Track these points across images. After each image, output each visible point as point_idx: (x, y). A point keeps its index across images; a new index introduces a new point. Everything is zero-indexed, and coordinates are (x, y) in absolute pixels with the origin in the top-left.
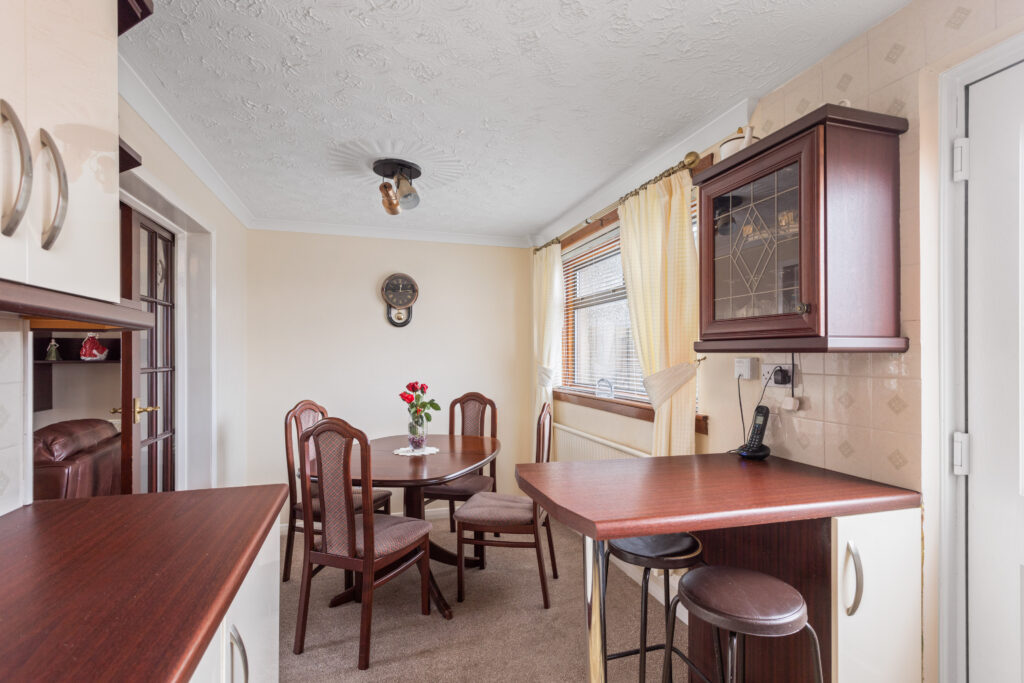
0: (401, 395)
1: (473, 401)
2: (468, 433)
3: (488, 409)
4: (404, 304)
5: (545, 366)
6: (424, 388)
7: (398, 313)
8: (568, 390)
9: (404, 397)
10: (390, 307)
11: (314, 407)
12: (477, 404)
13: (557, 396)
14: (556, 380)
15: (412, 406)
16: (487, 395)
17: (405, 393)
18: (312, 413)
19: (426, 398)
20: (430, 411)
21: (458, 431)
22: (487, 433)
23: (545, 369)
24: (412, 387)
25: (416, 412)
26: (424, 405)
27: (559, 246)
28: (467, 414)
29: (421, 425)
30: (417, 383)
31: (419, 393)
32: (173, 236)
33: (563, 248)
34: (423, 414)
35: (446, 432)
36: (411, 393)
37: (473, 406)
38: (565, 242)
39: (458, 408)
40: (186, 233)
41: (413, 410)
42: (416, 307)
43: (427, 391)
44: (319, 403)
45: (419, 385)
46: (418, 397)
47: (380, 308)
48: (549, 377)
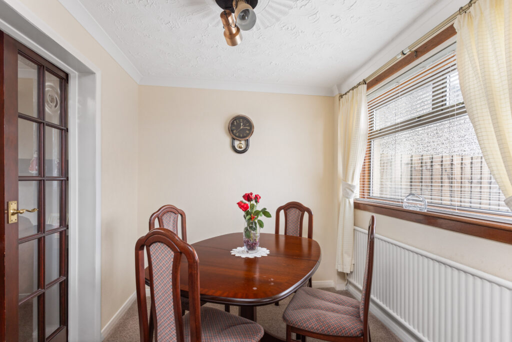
0: (238, 203)
1: (294, 208)
2: (290, 233)
3: (306, 215)
4: (243, 137)
5: (350, 183)
6: (257, 198)
7: (240, 144)
8: (366, 201)
9: (241, 205)
10: (234, 139)
11: (174, 211)
12: (298, 211)
13: (357, 206)
14: (356, 194)
15: (248, 213)
16: (306, 205)
17: (242, 202)
18: (173, 215)
19: (259, 207)
20: (262, 218)
21: (282, 232)
22: (305, 235)
23: (350, 185)
24: (248, 197)
25: (251, 219)
26: (257, 213)
27: (365, 86)
28: (290, 218)
29: (255, 229)
30: (251, 194)
31: (253, 202)
32: (67, 75)
33: (368, 88)
34: (256, 221)
35: (273, 232)
36: (247, 202)
37: (294, 213)
38: (371, 84)
39: (282, 213)
40: (77, 73)
41: (248, 217)
42: (252, 139)
43: (260, 200)
44: (179, 207)
45: (254, 196)
46: (253, 206)
47: (227, 140)
48: (353, 192)
